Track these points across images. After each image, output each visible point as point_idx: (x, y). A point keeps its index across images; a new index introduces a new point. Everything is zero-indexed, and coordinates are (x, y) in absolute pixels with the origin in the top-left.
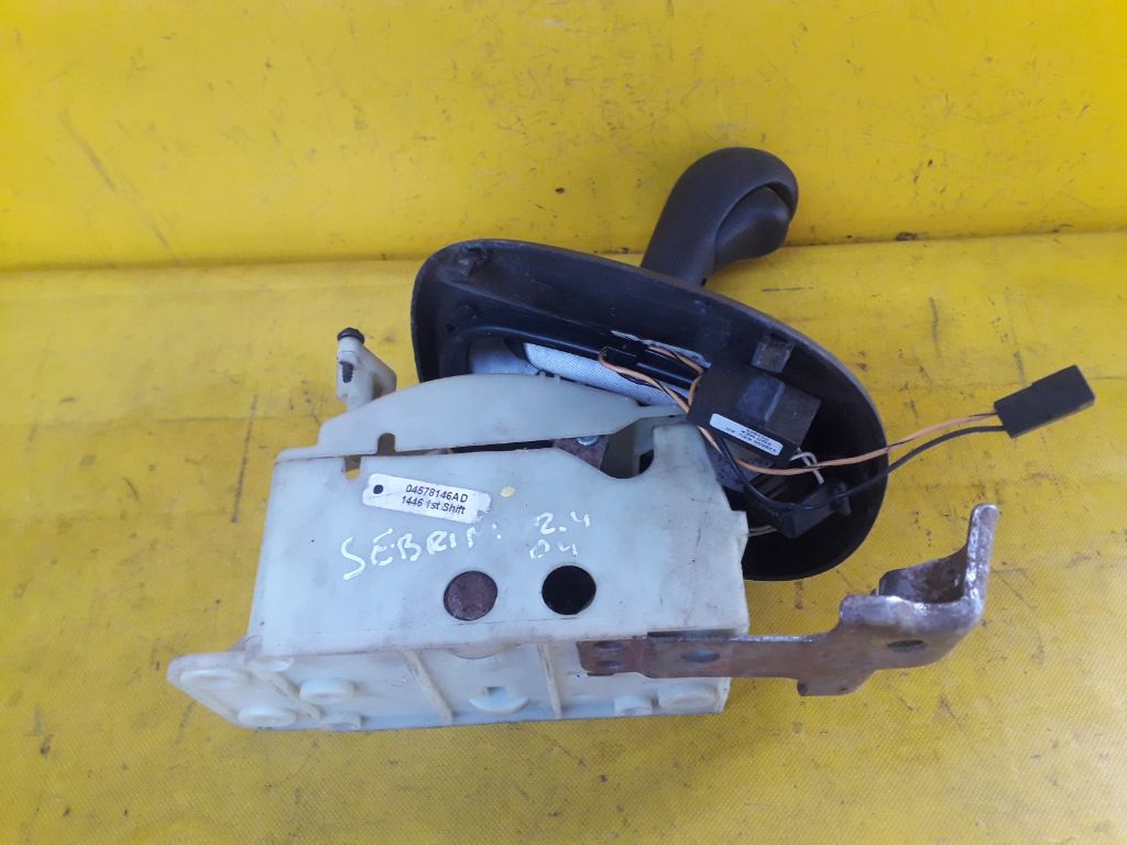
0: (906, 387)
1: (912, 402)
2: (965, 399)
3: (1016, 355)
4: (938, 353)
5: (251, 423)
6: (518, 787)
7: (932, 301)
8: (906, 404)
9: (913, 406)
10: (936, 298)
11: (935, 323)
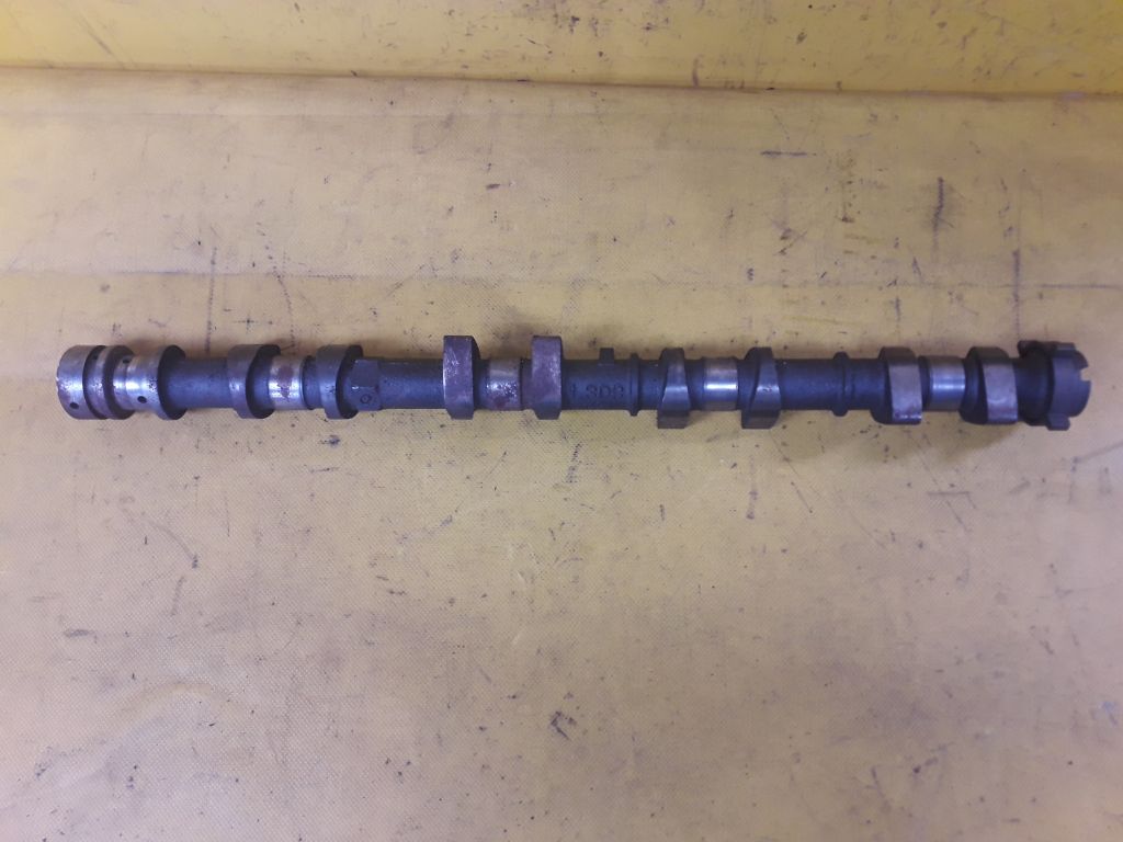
0: (895, 282)
1: (898, 301)
2: (951, 302)
3: (1016, 254)
4: (936, 245)
5: (212, 281)
6: (481, 671)
7: (941, 180)
8: (891, 302)
9: (897, 306)
10: (944, 178)
11: (941, 207)
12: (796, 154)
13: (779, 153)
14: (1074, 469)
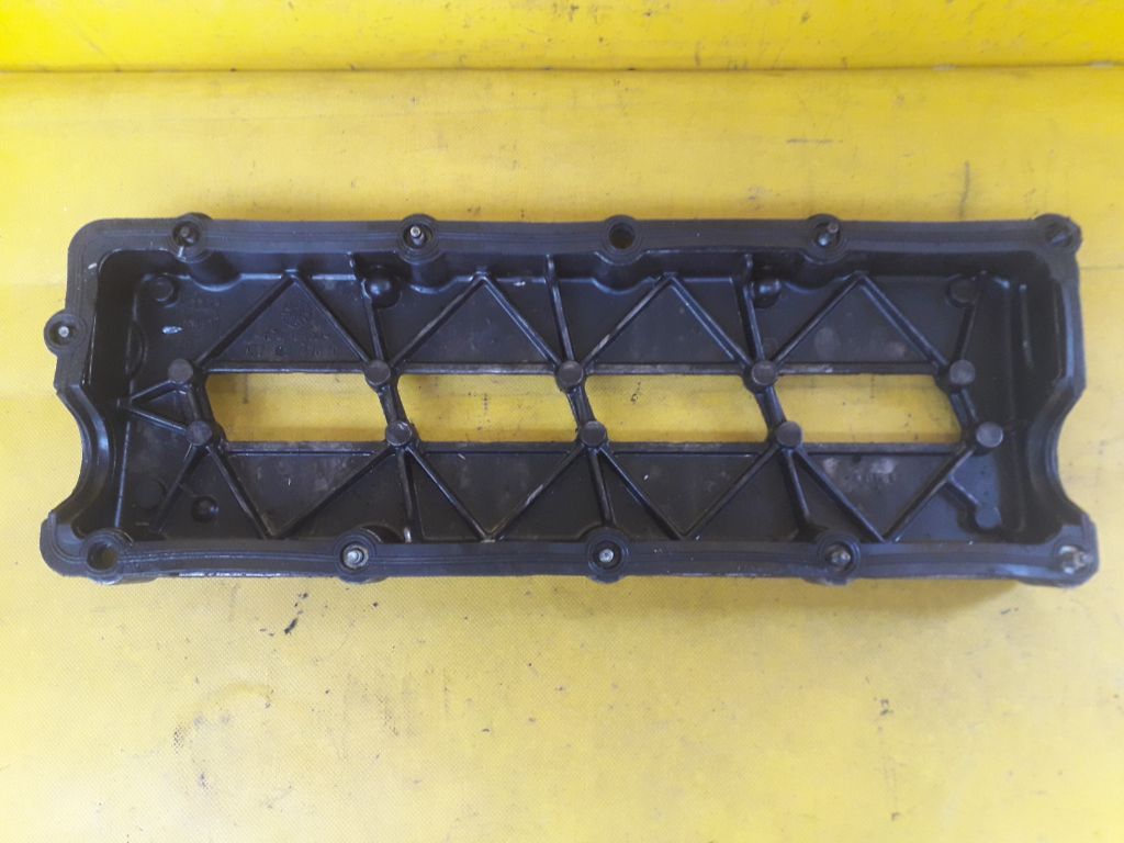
12: (821, 142)
13: (805, 141)
14: (1101, 453)
